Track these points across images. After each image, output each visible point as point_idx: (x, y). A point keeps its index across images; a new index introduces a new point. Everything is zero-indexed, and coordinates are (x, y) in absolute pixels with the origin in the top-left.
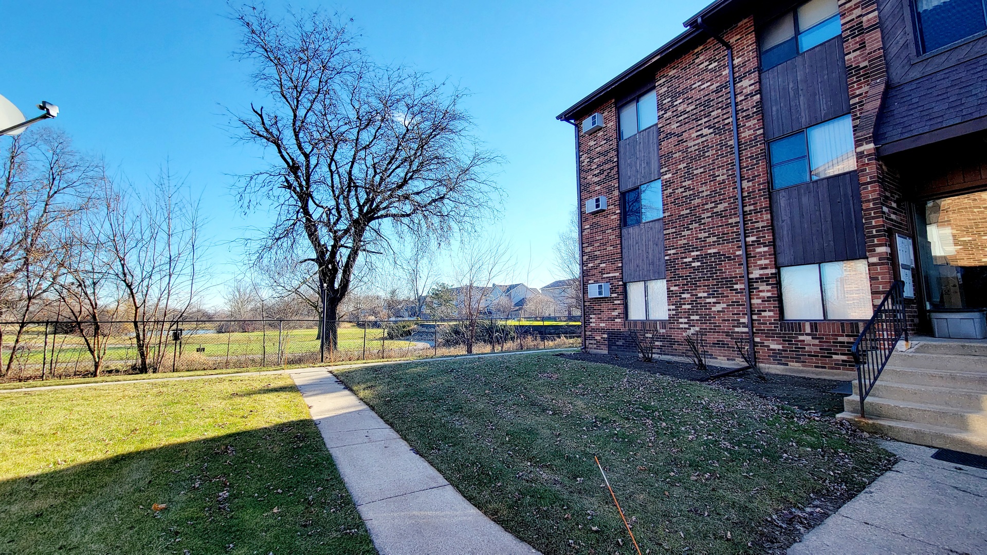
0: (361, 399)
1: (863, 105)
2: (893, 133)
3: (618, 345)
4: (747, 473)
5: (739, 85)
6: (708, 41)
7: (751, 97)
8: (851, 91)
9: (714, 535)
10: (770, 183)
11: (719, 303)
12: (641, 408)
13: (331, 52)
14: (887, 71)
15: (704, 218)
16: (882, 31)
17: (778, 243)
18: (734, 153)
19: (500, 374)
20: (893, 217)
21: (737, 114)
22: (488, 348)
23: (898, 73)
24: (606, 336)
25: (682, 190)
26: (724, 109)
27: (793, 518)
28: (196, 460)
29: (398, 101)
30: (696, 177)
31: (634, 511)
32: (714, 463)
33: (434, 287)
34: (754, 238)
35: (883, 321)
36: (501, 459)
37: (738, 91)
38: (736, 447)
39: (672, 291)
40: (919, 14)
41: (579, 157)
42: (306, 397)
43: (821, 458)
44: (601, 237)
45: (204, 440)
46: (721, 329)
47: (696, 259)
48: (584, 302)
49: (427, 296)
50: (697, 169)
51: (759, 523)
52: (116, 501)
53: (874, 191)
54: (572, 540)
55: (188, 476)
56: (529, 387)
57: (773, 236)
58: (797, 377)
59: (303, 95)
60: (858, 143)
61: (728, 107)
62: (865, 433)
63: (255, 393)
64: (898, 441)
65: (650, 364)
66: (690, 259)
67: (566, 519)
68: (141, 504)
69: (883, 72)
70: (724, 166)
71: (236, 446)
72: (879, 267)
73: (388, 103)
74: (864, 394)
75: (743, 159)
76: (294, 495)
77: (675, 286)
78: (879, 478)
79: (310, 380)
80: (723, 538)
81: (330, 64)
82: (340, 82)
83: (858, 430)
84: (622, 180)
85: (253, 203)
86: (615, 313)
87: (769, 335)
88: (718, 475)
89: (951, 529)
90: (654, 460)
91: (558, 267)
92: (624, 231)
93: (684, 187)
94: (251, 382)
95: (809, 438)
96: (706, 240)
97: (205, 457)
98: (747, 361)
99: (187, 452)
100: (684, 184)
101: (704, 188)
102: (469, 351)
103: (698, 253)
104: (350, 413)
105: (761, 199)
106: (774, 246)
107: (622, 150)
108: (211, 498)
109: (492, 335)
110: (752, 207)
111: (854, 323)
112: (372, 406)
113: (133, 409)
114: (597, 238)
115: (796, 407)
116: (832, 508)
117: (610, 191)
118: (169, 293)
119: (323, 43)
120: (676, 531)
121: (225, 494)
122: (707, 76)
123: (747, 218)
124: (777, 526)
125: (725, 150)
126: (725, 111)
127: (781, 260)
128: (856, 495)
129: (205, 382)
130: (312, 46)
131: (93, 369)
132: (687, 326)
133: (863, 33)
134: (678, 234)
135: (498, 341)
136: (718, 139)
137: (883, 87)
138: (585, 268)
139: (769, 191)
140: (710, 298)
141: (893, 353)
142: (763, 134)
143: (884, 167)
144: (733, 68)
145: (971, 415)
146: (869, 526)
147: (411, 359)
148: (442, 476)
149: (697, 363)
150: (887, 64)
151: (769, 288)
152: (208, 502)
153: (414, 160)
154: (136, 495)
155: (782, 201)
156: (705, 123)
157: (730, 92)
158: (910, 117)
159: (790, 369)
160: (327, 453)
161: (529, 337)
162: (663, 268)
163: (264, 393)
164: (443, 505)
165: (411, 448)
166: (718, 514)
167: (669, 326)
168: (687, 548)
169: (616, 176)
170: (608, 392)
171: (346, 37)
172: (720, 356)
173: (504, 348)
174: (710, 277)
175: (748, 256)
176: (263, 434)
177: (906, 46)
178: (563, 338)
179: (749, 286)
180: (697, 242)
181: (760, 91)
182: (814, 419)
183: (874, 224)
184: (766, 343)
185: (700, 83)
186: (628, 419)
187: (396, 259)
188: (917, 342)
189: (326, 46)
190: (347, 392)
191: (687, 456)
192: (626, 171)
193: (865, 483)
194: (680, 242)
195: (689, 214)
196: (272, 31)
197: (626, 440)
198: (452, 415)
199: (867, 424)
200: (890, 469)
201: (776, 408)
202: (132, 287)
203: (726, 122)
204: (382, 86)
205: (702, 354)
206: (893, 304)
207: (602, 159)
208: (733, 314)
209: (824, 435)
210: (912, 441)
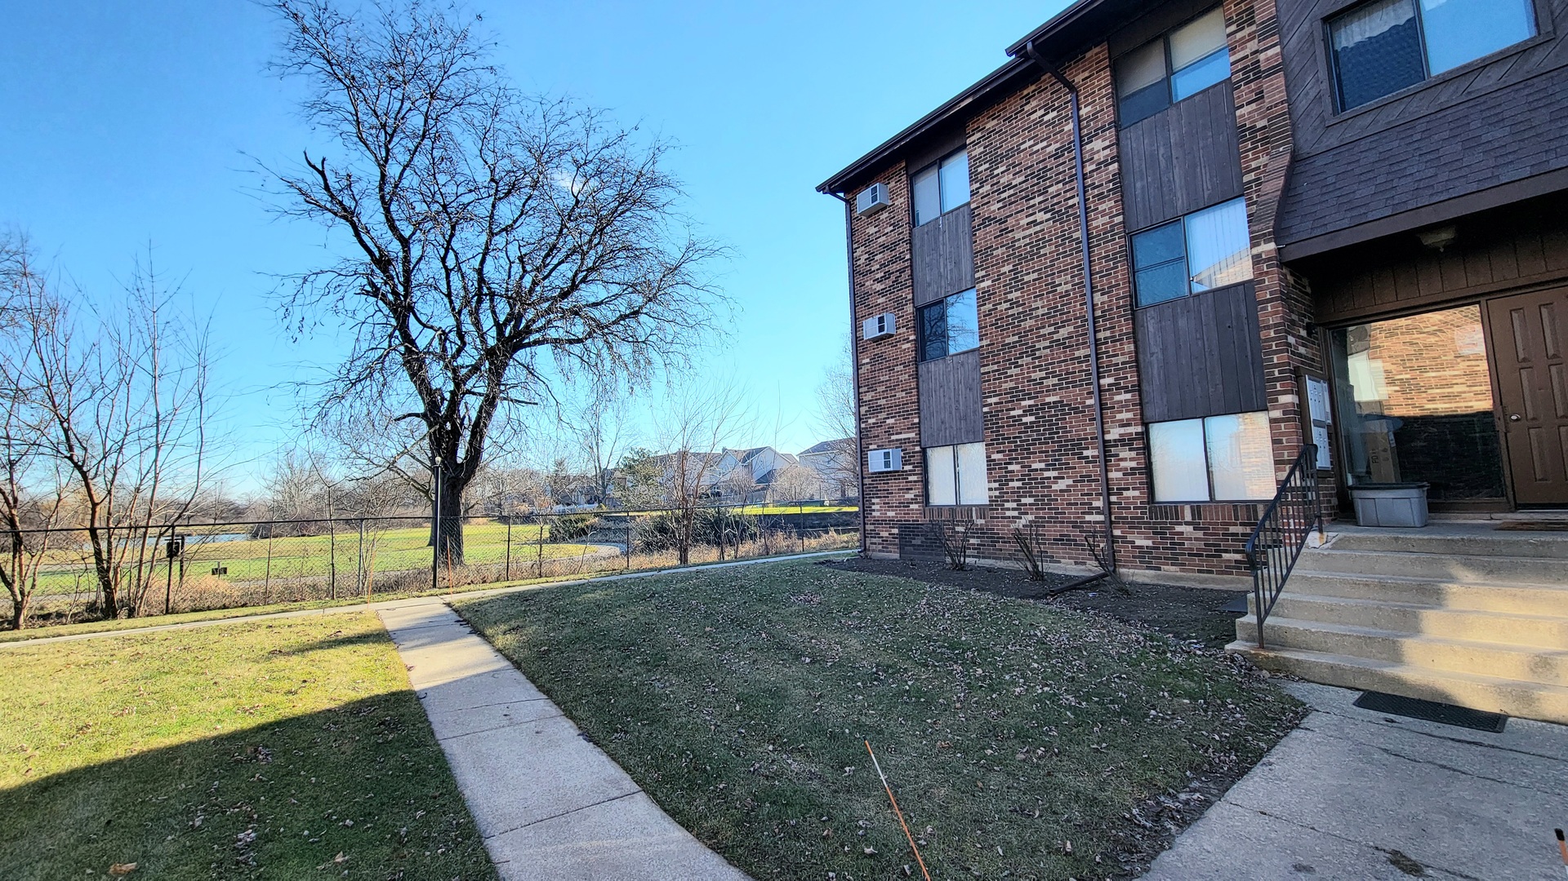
0: (499, 651)
1: (1261, 184)
2: (1302, 227)
3: (914, 545)
4: (1098, 744)
5: (1088, 147)
6: (1043, 78)
7: (1105, 166)
8: (1246, 162)
9: (1047, 847)
10: (1134, 296)
11: (1063, 478)
12: (945, 647)
13: (444, 69)
14: (1292, 135)
15: (1039, 349)
16: (1286, 76)
17: (1145, 387)
18: (1082, 251)
19: (729, 599)
20: (1302, 350)
21: (1085, 192)
22: (713, 554)
23: (1308, 141)
24: (895, 531)
25: (1007, 305)
26: (1067, 183)
27: (1162, 811)
28: (198, 776)
29: (561, 153)
30: (1028, 286)
31: (931, 817)
32: (1051, 730)
33: (627, 454)
34: (1111, 380)
35: (1288, 504)
36: (727, 743)
37: (1087, 156)
38: (1084, 703)
39: (994, 460)
40: (1336, 52)
41: (852, 251)
42: (405, 650)
43: (1203, 714)
44: (887, 378)
45: (215, 738)
46: (1065, 518)
47: (1028, 411)
48: (863, 478)
49: (615, 470)
50: (1029, 273)
51: (1113, 823)
52: (39, 865)
53: (1276, 313)
54: (834, 871)
55: (181, 808)
56: (775, 618)
57: (1139, 376)
58: (1173, 587)
59: (396, 139)
60: (1255, 241)
61: (1072, 181)
62: (1264, 672)
63: (312, 648)
64: (1309, 681)
65: (962, 574)
66: (1020, 412)
67: (824, 838)
68: (90, 866)
69: (1288, 136)
70: (1067, 270)
71: (274, 746)
72: (1283, 425)
73: (543, 157)
74: (1263, 613)
75: (1094, 261)
76: (374, 829)
77: (998, 452)
78: (1283, 741)
79: (412, 620)
80: (1060, 851)
81: (443, 90)
82: (460, 120)
83: (1254, 668)
84: (918, 290)
85: (308, 322)
86: (910, 496)
87: (1133, 525)
88: (1056, 750)
89: (1378, 815)
90: (962, 730)
91: (823, 423)
92: (922, 368)
93: (1009, 300)
94: (307, 628)
95: (1188, 684)
96: (1042, 383)
97: (216, 770)
98: (1101, 565)
99: (181, 763)
100: (1010, 296)
101: (1039, 304)
102: (684, 559)
103: (1031, 402)
104: (479, 675)
105: (1120, 321)
106: (1140, 391)
107: (917, 242)
108: (223, 844)
109: (719, 531)
110: (1108, 334)
111: (1251, 506)
112: (516, 661)
113: (84, 688)
114: (882, 379)
115: (1171, 635)
116: (1216, 791)
117: (899, 305)
118: (156, 478)
119: (431, 53)
120: (992, 846)
121: (248, 835)
122: (1043, 131)
123: (1101, 349)
124: (1139, 826)
125: (1069, 246)
126: (1068, 187)
127: (1149, 413)
128: (1250, 769)
129: (222, 631)
130: (411, 58)
131: (11, 613)
132: (1016, 513)
133: (1259, 77)
134: (1002, 372)
135: (730, 542)
136: (1058, 229)
137: (1288, 157)
138: (863, 426)
139: (1132, 309)
140: (1049, 470)
141: (1303, 550)
142: (1123, 222)
143: (1289, 277)
144: (1079, 122)
145: (1404, 640)
146: (1267, 817)
147: (585, 577)
148: (629, 777)
149: (1030, 569)
150: (1293, 125)
151: (1133, 454)
152: (218, 851)
153: (588, 252)
154: (80, 848)
155: (1151, 325)
156: (1039, 203)
157: (1074, 158)
158: (1324, 205)
159: (1165, 576)
160: (436, 748)
161: (780, 534)
162: (980, 424)
163: (330, 647)
164: (629, 828)
165: (580, 732)
166: (1055, 813)
167: (990, 514)
168: (1007, 872)
169: (909, 283)
170: (897, 623)
171: (471, 46)
172: (1064, 558)
173: (739, 553)
174: (1050, 438)
175: (1102, 406)
176: (323, 721)
177: (1318, 98)
178: (832, 533)
179: (1105, 452)
180: (1029, 385)
181: (1117, 158)
182: (1195, 654)
183: (1275, 361)
184: (1130, 537)
185: (1032, 142)
186: (926, 665)
187: (561, 412)
188: (1335, 534)
189: (436, 60)
190: (475, 639)
191: (1011, 722)
192: (924, 275)
193: (1263, 749)
194: (1004, 386)
195: (1017, 342)
196: (340, 31)
197: (922, 700)
198: (649, 671)
199: (1267, 658)
200: (1297, 726)
201: (1141, 638)
202: (85, 469)
203: (1071, 202)
204: (534, 128)
205: (1038, 556)
206: (1302, 479)
207: (888, 255)
208: (1082, 495)
209: (1208, 677)
210: (1327, 682)
